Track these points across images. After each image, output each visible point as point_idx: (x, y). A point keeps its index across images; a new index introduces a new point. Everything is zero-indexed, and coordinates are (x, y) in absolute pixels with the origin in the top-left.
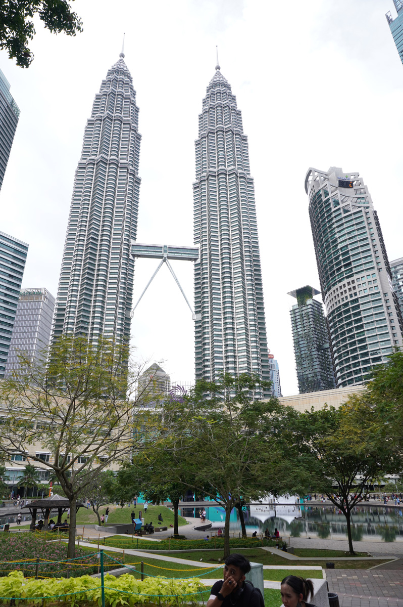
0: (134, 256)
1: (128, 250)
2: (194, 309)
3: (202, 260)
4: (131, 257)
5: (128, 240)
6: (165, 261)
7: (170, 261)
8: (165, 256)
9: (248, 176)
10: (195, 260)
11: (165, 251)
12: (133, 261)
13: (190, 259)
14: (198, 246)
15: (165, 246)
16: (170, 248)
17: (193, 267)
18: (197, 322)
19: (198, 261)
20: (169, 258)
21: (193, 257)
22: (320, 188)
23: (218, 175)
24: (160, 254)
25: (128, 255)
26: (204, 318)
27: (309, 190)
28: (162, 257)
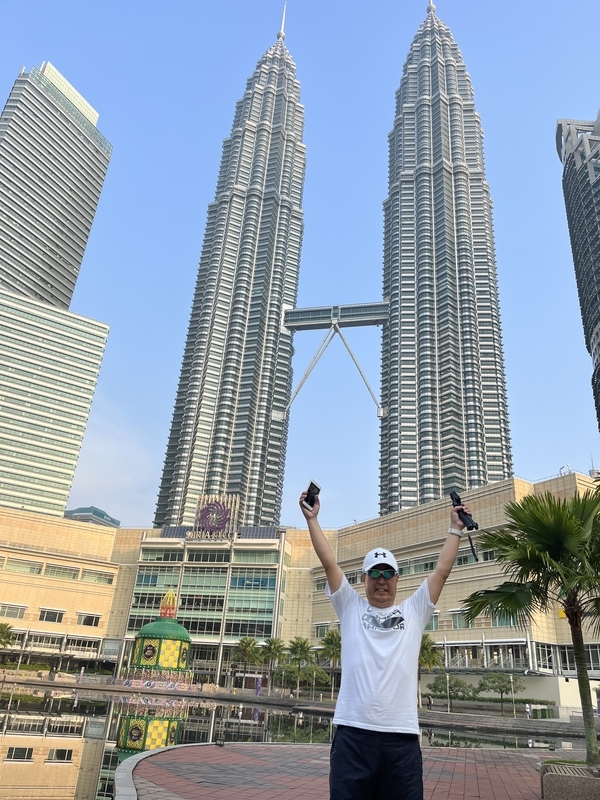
0: (291, 329)
1: (277, 321)
2: (379, 400)
3: (391, 319)
4: (283, 330)
5: (279, 307)
6: (336, 330)
7: (340, 330)
11: (335, 315)
12: (290, 338)
13: (376, 323)
15: (336, 308)
16: (344, 309)
18: (382, 420)
20: (342, 325)
21: (382, 317)
23: (417, 178)
24: (326, 321)
25: (277, 328)
26: (390, 411)
28: (328, 326)
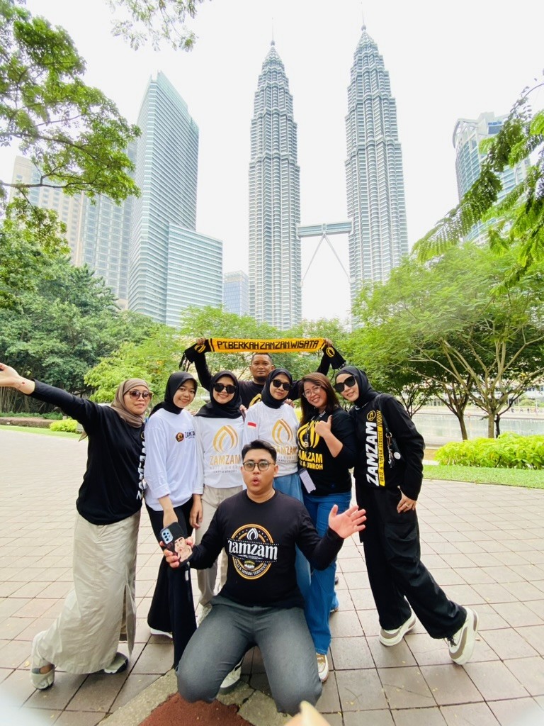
0: (300, 237)
1: (295, 233)
2: (349, 274)
3: (355, 231)
4: (298, 238)
5: (294, 224)
6: (324, 237)
7: (328, 236)
8: (324, 233)
9: (396, 142)
10: (349, 232)
11: (324, 229)
12: (300, 241)
13: (346, 232)
14: (351, 219)
15: (324, 224)
16: (328, 225)
17: (348, 239)
18: (351, 284)
19: (352, 233)
20: (327, 234)
21: (347, 230)
22: (468, 139)
23: (367, 148)
24: (320, 232)
25: (295, 237)
26: (357, 280)
27: (457, 144)
28: (321, 234)
